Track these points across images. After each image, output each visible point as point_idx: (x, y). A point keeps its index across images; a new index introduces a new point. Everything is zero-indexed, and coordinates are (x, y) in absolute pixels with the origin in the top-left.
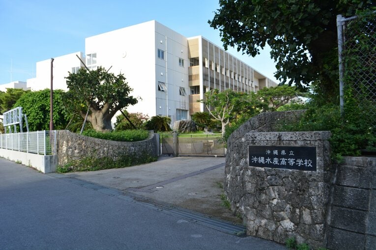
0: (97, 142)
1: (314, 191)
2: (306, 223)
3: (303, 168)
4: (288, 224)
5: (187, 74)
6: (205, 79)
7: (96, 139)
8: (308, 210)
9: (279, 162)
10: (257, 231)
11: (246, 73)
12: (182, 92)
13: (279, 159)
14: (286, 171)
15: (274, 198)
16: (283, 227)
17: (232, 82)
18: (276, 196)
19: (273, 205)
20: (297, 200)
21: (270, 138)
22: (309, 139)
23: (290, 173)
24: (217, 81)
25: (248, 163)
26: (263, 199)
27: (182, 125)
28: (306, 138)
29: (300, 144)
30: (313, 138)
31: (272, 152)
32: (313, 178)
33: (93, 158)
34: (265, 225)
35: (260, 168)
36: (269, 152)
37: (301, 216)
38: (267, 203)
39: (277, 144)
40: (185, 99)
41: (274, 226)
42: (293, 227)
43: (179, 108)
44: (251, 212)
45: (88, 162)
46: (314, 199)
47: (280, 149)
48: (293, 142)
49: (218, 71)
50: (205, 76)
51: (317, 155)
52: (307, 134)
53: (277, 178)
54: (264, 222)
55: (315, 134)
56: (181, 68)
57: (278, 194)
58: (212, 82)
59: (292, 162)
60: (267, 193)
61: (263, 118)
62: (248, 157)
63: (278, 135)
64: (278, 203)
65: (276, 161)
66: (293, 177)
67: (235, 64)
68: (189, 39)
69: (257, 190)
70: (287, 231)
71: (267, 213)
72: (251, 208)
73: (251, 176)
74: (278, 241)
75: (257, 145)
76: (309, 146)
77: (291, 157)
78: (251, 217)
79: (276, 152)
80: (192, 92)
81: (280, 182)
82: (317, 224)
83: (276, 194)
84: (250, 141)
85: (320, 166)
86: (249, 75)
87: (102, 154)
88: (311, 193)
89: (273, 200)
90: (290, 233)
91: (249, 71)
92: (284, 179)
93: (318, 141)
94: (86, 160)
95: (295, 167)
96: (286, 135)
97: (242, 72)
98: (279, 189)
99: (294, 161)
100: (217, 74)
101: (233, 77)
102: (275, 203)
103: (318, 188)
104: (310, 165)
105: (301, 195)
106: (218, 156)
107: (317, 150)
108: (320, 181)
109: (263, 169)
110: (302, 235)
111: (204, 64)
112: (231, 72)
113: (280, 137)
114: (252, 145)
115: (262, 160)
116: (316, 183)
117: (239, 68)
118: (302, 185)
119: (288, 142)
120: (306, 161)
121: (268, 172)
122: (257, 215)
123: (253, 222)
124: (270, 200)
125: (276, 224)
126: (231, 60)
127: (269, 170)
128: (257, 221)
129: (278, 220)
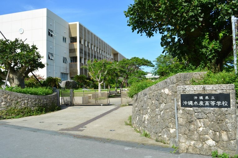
0: (19, 96)
1: (229, 120)
2: (224, 140)
3: (221, 106)
4: (211, 142)
5: (68, 48)
6: (81, 52)
7: (19, 94)
8: (225, 132)
9: (204, 103)
10: (187, 149)
11: (106, 49)
12: (65, 60)
13: (204, 102)
14: (209, 109)
15: (201, 127)
16: (207, 144)
17: (98, 55)
18: (201, 125)
19: (200, 131)
20: (217, 126)
21: (197, 89)
22: (226, 89)
23: (212, 110)
24: (89, 54)
25: (180, 106)
26: (192, 128)
27: (67, 84)
28: (223, 88)
29: (219, 92)
30: (228, 88)
31: (198, 98)
32: (229, 112)
33: (16, 108)
34: (194, 144)
35: (189, 108)
36: (196, 98)
37: (220, 136)
38: (195, 130)
39: (202, 92)
40: (67, 66)
41: (201, 145)
42: (215, 144)
43: (62, 72)
44: (182, 137)
45: (13, 111)
46: (229, 125)
47: (204, 96)
48: (214, 91)
49: (90, 47)
50: (81, 50)
51: (231, 98)
52: (224, 86)
53: (203, 114)
54: (192, 143)
55: (229, 85)
56: (64, 43)
57: (203, 124)
58: (85, 54)
59: (213, 103)
60: (195, 124)
61: (179, 77)
62: (180, 101)
63: (203, 86)
64: (203, 130)
65: (201, 103)
66: (214, 113)
67: (100, 43)
68: (70, 23)
69: (187, 122)
70: (211, 147)
71: (196, 136)
72: (183, 135)
73: (182, 114)
74: (204, 154)
75: (187, 93)
76: (225, 93)
77: (213, 100)
78: (183, 140)
79: (201, 98)
80: (71, 61)
81: (205, 116)
82: (232, 140)
83: (202, 124)
84: (182, 91)
85: (233, 105)
86: (108, 51)
87: (23, 105)
88: (227, 122)
89: (199, 128)
90: (213, 148)
91: (108, 48)
92: (208, 114)
93: (232, 90)
94: (10, 110)
95: (216, 106)
96: (208, 87)
97: (104, 48)
98: (204, 121)
99: (215, 103)
100: (89, 49)
101: (98, 52)
102: (201, 130)
103: (232, 118)
104: (226, 104)
105: (221, 123)
106: (103, 105)
107: (231, 96)
108: (233, 114)
109: (191, 109)
110: (221, 148)
111: (80, 42)
112: (97, 48)
113: (204, 88)
114: (183, 93)
115: (191, 103)
116: (230, 115)
117: (102, 45)
118: (221, 117)
119: (210, 91)
120: (223, 102)
121: (196, 110)
122: (187, 139)
123: (184, 144)
124: (198, 128)
125: (202, 143)
126: (97, 40)
127: (197, 109)
128: (187, 143)
129: (204, 140)
